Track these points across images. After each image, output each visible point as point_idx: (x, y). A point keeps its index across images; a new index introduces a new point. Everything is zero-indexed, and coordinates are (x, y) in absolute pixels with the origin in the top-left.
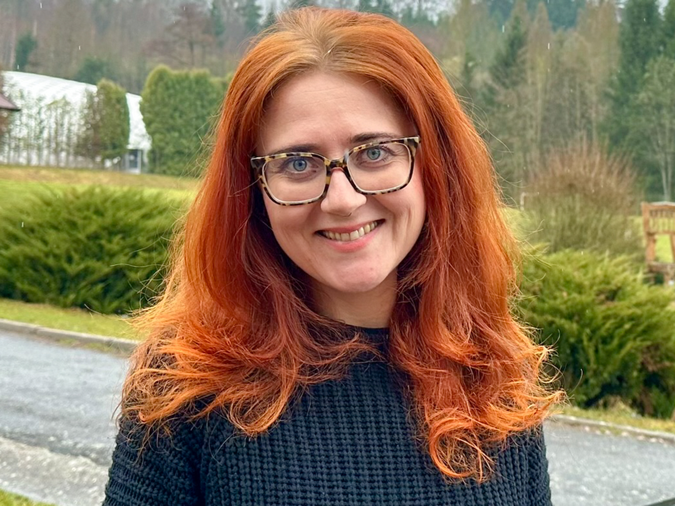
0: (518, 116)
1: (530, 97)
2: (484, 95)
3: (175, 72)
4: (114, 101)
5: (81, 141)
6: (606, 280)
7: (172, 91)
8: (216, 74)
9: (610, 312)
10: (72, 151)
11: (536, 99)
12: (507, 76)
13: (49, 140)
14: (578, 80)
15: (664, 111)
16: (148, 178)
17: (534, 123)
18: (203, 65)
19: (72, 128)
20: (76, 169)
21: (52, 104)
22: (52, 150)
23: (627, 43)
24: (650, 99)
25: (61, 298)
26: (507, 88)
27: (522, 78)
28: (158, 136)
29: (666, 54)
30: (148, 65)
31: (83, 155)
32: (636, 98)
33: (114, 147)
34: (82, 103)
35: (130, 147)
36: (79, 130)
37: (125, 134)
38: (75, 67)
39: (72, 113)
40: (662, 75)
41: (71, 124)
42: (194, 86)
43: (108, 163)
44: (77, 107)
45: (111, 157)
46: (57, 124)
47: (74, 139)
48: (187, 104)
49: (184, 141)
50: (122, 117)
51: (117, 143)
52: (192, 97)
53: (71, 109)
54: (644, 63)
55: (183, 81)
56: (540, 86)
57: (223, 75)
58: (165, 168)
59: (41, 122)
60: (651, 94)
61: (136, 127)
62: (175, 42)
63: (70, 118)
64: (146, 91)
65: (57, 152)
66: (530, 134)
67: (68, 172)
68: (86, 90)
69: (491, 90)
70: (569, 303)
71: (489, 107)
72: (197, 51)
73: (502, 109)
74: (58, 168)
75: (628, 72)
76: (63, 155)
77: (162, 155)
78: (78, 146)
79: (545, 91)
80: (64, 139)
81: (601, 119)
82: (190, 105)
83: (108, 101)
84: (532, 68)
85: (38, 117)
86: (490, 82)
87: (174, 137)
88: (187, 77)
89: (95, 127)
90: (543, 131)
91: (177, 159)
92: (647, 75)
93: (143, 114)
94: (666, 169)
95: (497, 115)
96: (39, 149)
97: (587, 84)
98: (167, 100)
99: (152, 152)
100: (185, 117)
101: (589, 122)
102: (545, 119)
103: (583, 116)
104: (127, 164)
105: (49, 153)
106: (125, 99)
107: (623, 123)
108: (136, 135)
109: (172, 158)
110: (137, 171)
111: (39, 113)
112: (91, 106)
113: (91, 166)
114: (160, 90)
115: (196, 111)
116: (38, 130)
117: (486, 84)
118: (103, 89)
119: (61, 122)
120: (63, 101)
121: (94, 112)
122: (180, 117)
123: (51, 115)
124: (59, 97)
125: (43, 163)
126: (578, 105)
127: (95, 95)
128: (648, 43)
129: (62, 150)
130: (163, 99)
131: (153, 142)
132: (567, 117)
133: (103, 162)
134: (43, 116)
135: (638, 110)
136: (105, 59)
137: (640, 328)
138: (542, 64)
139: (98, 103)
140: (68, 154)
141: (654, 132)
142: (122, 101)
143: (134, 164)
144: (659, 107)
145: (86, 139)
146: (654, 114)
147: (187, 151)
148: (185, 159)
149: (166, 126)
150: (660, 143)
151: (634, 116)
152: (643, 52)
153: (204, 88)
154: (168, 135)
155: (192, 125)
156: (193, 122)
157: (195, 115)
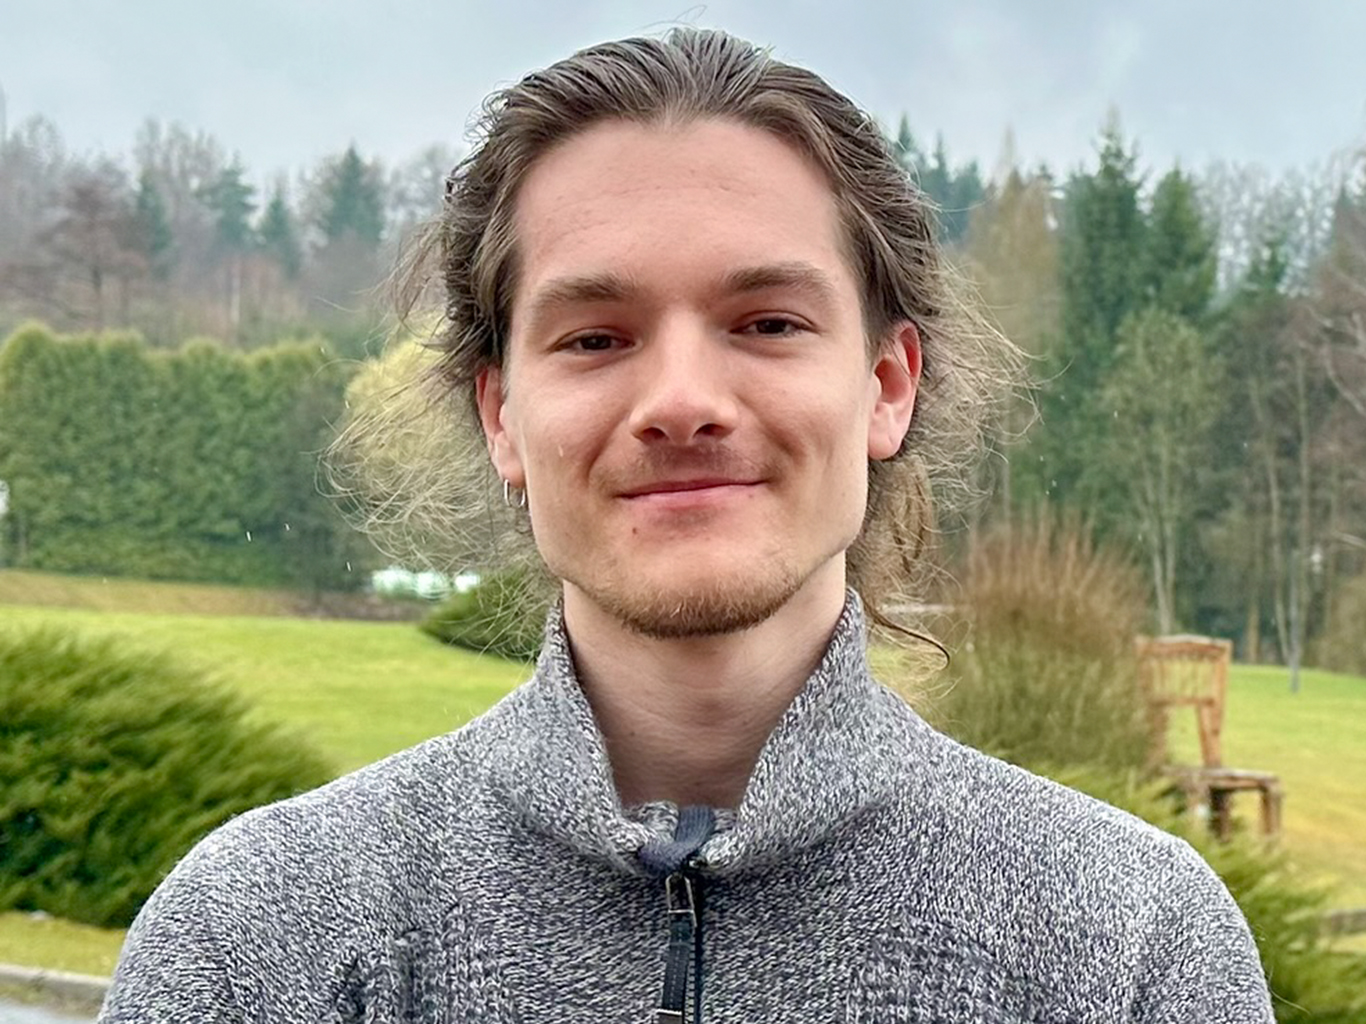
3: (64, 338)
7: (56, 381)
8: (156, 343)
15: (1159, 428)
18: (124, 322)
23: (1077, 279)
24: (1128, 400)
28: (22, 483)
29: (1161, 305)
32: (1100, 399)
40: (1153, 348)
42: (107, 369)
48: (92, 409)
52: (106, 392)
54: (1113, 323)
55: (82, 357)
57: (174, 346)
58: (38, 554)
60: (1130, 391)
62: (56, 268)
72: (110, 287)
75: (1080, 342)
77: (32, 526)
82: (99, 414)
87: (60, 486)
88: (91, 348)
91: (68, 532)
92: (1121, 349)
94: (1163, 553)
98: (43, 401)
99: (10, 518)
100: (85, 439)
107: (1070, 453)
109: (56, 533)
114: (27, 377)
115: (111, 424)
122: (76, 439)
128: (1122, 279)
130: (35, 400)
131: (12, 494)
135: (1100, 424)
141: (1137, 473)
144: (1147, 418)
146: (1136, 433)
147: (90, 516)
148: (86, 533)
149: (42, 460)
150: (1151, 497)
151: (1093, 437)
152: (1111, 298)
153: (130, 373)
154: (47, 481)
155: (102, 459)
156: (106, 452)
157: (109, 436)
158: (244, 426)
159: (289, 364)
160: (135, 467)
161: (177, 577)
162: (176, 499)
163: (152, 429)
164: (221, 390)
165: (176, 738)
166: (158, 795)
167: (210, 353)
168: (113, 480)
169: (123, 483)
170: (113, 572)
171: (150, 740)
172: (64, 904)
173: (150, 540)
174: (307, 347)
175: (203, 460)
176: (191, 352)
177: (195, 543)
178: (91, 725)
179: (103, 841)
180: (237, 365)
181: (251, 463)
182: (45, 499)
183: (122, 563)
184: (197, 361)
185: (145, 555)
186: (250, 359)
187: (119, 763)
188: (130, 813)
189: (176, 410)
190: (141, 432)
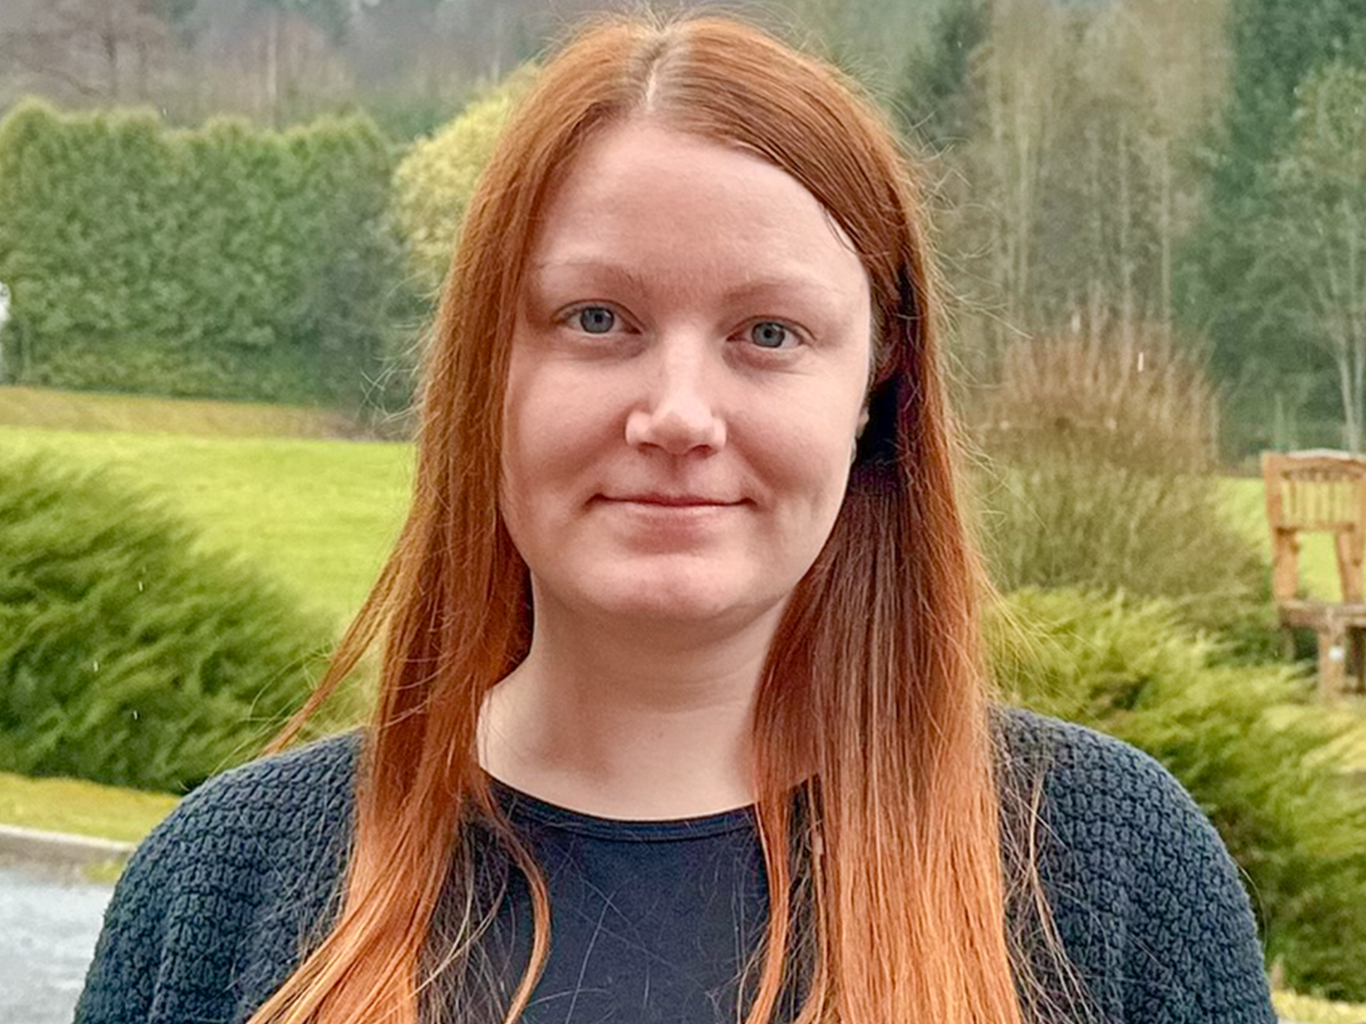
0: (970, 224)
1: (1000, 171)
3: (67, 118)
6: (1116, 661)
7: (60, 168)
8: (176, 122)
11: (1015, 178)
12: (940, 119)
14: (1123, 128)
15: (1344, 207)
17: (1011, 241)
18: (143, 96)
23: (1248, 31)
24: (1306, 174)
26: (940, 148)
27: (979, 124)
28: (26, 286)
29: (1349, 58)
32: (1275, 173)
40: (1336, 113)
42: (119, 153)
48: (103, 200)
52: (117, 181)
54: (1291, 85)
55: (90, 139)
56: (1024, 144)
57: (195, 125)
58: (46, 368)
60: (1310, 164)
66: (1003, 267)
72: (126, 57)
75: (1252, 106)
77: (38, 336)
79: (1039, 156)
81: (1184, 227)
82: (110, 206)
84: (1005, 99)
87: (69, 289)
88: (100, 129)
90: (1032, 260)
91: (79, 344)
92: (1300, 113)
94: (1351, 355)
97: (1145, 138)
98: (46, 189)
100: (96, 236)
101: (1155, 238)
102: (1038, 229)
103: (1136, 220)
107: (1240, 239)
109: (65, 344)
114: (29, 164)
115: (125, 218)
122: (85, 234)
126: (1124, 194)
128: (1302, 29)
130: (38, 189)
131: (14, 301)
132: (1096, 224)
135: (1276, 205)
138: (1029, 87)
141: (1320, 261)
144: (1331, 195)
146: (1318, 214)
147: (103, 324)
148: (101, 346)
149: (48, 260)
150: (1336, 289)
151: (1265, 218)
152: (1290, 53)
153: (146, 157)
154: (52, 282)
155: (115, 257)
156: (121, 248)
157: (121, 229)
158: (277, 219)
159: (328, 145)
160: (154, 265)
161: (204, 394)
162: (203, 303)
163: (172, 223)
164: (250, 176)
166: (89, 629)
167: (235, 132)
168: (128, 282)
169: (140, 286)
170: (130, 387)
173: (170, 351)
174: (349, 124)
175: (231, 258)
176: (215, 134)
177: (223, 354)
179: (27, 681)
180: (268, 147)
181: (285, 262)
182: (51, 305)
183: (141, 378)
184: (221, 142)
185: (166, 368)
186: (282, 141)
187: (45, 595)
188: (58, 649)
189: (199, 199)
190: (159, 225)
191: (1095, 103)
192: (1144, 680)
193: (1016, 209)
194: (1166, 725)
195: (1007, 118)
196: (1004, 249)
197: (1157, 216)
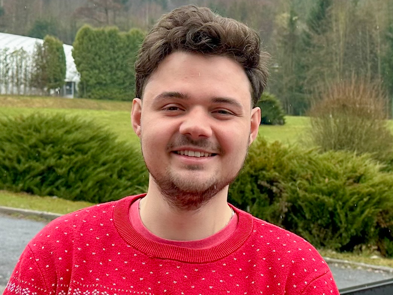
0: (327, 53)
1: (335, 40)
2: (303, 40)
3: (95, 29)
4: (55, 50)
5: (34, 77)
6: (354, 170)
7: (93, 42)
8: (123, 30)
9: (355, 191)
10: (27, 83)
11: (339, 41)
12: (319, 27)
13: (12, 77)
14: (367, 28)
16: (79, 101)
17: (338, 58)
18: (115, 23)
19: (28, 68)
20: (31, 96)
21: (14, 53)
22: (14, 84)
25: (14, 186)
26: (319, 34)
27: (330, 28)
28: (85, 72)
30: (78, 25)
31: (35, 87)
33: (56, 81)
34: (34, 52)
35: (67, 80)
36: (32, 70)
37: (63, 72)
38: (29, 27)
39: (27, 59)
41: (27, 66)
42: (108, 38)
43: (52, 92)
44: (31, 54)
45: (54, 88)
46: (17, 66)
47: (30, 76)
48: (104, 50)
49: (102, 76)
50: (61, 60)
51: (58, 78)
52: (107, 46)
53: (26, 56)
55: (100, 35)
56: (341, 33)
57: (127, 31)
58: (90, 94)
59: (7, 65)
61: (70, 67)
62: (95, 8)
63: (26, 62)
64: (76, 42)
65: (18, 85)
66: (336, 65)
67: (25, 98)
68: (37, 43)
69: (308, 36)
70: (329, 186)
71: (307, 48)
72: (111, 14)
73: (316, 49)
74: (19, 95)
76: (22, 86)
77: (88, 85)
78: (32, 80)
79: (345, 36)
80: (23, 76)
81: (384, 54)
82: (106, 52)
83: (51, 50)
84: (336, 21)
85: (4, 61)
86: (307, 30)
87: (95, 73)
88: (103, 32)
89: (43, 68)
90: (344, 63)
91: (98, 87)
93: (74, 58)
95: (313, 53)
96: (6, 83)
97: (373, 30)
98: (90, 48)
99: (81, 83)
100: (102, 59)
101: (376, 56)
102: (345, 55)
103: (371, 52)
104: (65, 92)
105: (13, 86)
106: (62, 48)
108: (70, 72)
109: (95, 87)
110: (71, 97)
111: (5, 59)
112: (39, 53)
113: (41, 94)
114: (85, 41)
115: (109, 55)
116: (5, 70)
117: (304, 32)
118: (47, 42)
119: (20, 64)
120: (21, 51)
121: (42, 58)
122: (99, 59)
123: (13, 60)
124: (18, 48)
125: (9, 93)
126: (368, 46)
127: (42, 46)
129: (21, 83)
130: (88, 48)
131: (81, 76)
132: (361, 53)
133: (49, 90)
134: (8, 61)
136: (49, 21)
137: (375, 201)
138: (343, 18)
139: (45, 51)
140: (26, 86)
142: (61, 50)
143: (69, 92)
145: (37, 76)
147: (104, 82)
148: (103, 88)
149: (90, 66)
153: (115, 39)
154: (91, 72)
155: (107, 65)
156: (108, 63)
157: (109, 58)
160: (117, 67)
162: (129, 77)
163: (121, 56)
165: (93, 146)
166: (88, 162)
167: (137, 32)
168: (110, 71)
169: (113, 72)
170: (111, 99)
171: (86, 146)
172: (62, 194)
173: (121, 89)
176: (132, 33)
178: (69, 142)
179: (72, 175)
182: (91, 77)
183: (114, 96)
184: (134, 35)
185: (120, 94)
187: (76, 153)
188: (80, 167)
189: (128, 50)
190: (118, 57)
191: (360, 21)
192: (362, 175)
193: (340, 50)
194: (367, 188)
195: (337, 26)
196: (336, 60)
197: (377, 51)
